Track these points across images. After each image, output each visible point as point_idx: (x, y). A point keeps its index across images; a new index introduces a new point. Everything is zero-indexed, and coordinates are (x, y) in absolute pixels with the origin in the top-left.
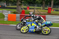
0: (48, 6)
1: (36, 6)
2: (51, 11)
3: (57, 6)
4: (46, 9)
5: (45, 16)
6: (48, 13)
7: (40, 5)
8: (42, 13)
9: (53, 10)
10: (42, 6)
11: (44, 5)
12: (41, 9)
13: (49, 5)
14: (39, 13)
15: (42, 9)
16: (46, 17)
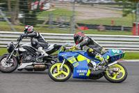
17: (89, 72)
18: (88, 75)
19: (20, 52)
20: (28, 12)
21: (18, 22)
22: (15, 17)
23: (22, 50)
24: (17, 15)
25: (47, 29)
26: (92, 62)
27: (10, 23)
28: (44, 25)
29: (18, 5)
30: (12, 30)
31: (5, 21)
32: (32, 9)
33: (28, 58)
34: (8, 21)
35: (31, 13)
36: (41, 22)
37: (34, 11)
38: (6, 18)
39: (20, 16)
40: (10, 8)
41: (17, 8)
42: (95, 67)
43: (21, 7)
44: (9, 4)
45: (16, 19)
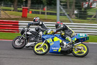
0: (22, 6)
1: (2, 5)
2: (28, 14)
3: (37, 5)
4: (18, 11)
5: (18, 22)
6: (22, 17)
7: (10, 3)
8: (12, 17)
9: (30, 12)
10: (12, 6)
11: (16, 4)
12: (11, 10)
13: (24, 4)
14: (7, 17)
15: (13, 11)
16: (19, 24)
17: (60, 49)
18: (59, 51)
19: (28, 35)
20: (81, 9)
21: (74, 16)
22: (72, 13)
23: (29, 33)
24: (74, 12)
25: (95, 21)
26: (63, 42)
27: (69, 17)
28: (92, 18)
29: (74, 4)
30: (70, 22)
31: (65, 16)
32: (84, 7)
33: (32, 39)
34: (67, 16)
35: (83, 10)
36: (91, 16)
37: (86, 9)
38: (66, 14)
39: (76, 12)
40: (68, 7)
41: (73, 7)
42: (65, 46)
43: (76, 6)
44: (68, 4)
45: (73, 14)
